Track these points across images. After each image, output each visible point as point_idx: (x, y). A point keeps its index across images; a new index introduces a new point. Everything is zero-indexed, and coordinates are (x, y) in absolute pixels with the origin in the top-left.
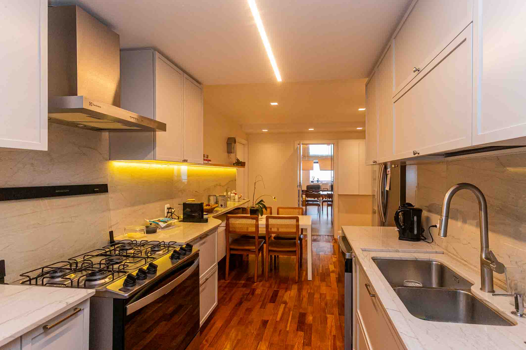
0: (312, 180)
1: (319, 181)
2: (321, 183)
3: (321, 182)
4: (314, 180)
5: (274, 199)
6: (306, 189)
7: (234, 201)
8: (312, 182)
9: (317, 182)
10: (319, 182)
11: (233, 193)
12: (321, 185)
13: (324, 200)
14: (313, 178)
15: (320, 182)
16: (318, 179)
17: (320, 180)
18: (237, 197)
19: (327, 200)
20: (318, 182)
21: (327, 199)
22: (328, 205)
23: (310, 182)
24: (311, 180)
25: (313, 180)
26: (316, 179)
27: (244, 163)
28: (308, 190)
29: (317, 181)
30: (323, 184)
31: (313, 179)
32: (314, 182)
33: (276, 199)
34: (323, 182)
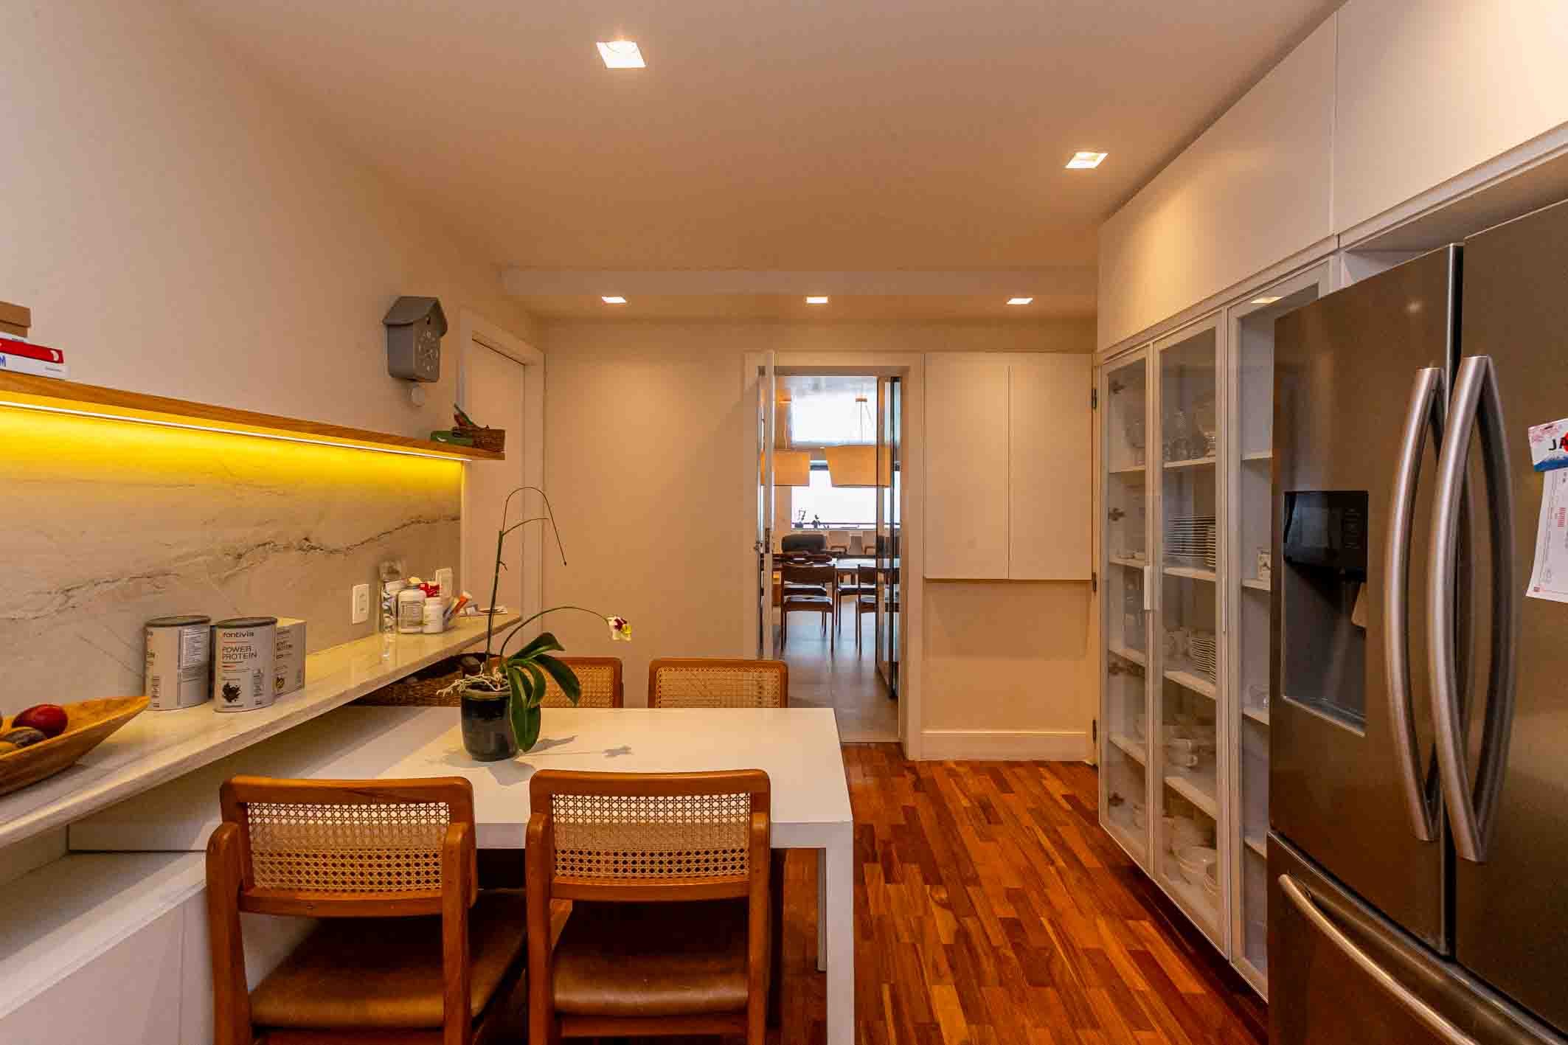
0: (798, 521)
1: (820, 524)
2: (825, 529)
3: (826, 526)
4: (803, 522)
5: (615, 631)
6: (781, 552)
7: (419, 629)
8: (799, 526)
9: (812, 526)
10: (819, 527)
11: (418, 587)
12: (825, 534)
13: (843, 587)
14: (802, 513)
15: (822, 527)
16: (816, 516)
17: (821, 522)
18: (432, 608)
19: (856, 586)
20: (816, 527)
21: (859, 585)
22: (863, 608)
23: (793, 526)
24: (795, 519)
25: (803, 519)
26: (809, 518)
27: (500, 434)
28: (790, 553)
29: (815, 523)
30: (834, 533)
31: (801, 517)
32: (805, 526)
33: (628, 632)
34: (831, 526)
